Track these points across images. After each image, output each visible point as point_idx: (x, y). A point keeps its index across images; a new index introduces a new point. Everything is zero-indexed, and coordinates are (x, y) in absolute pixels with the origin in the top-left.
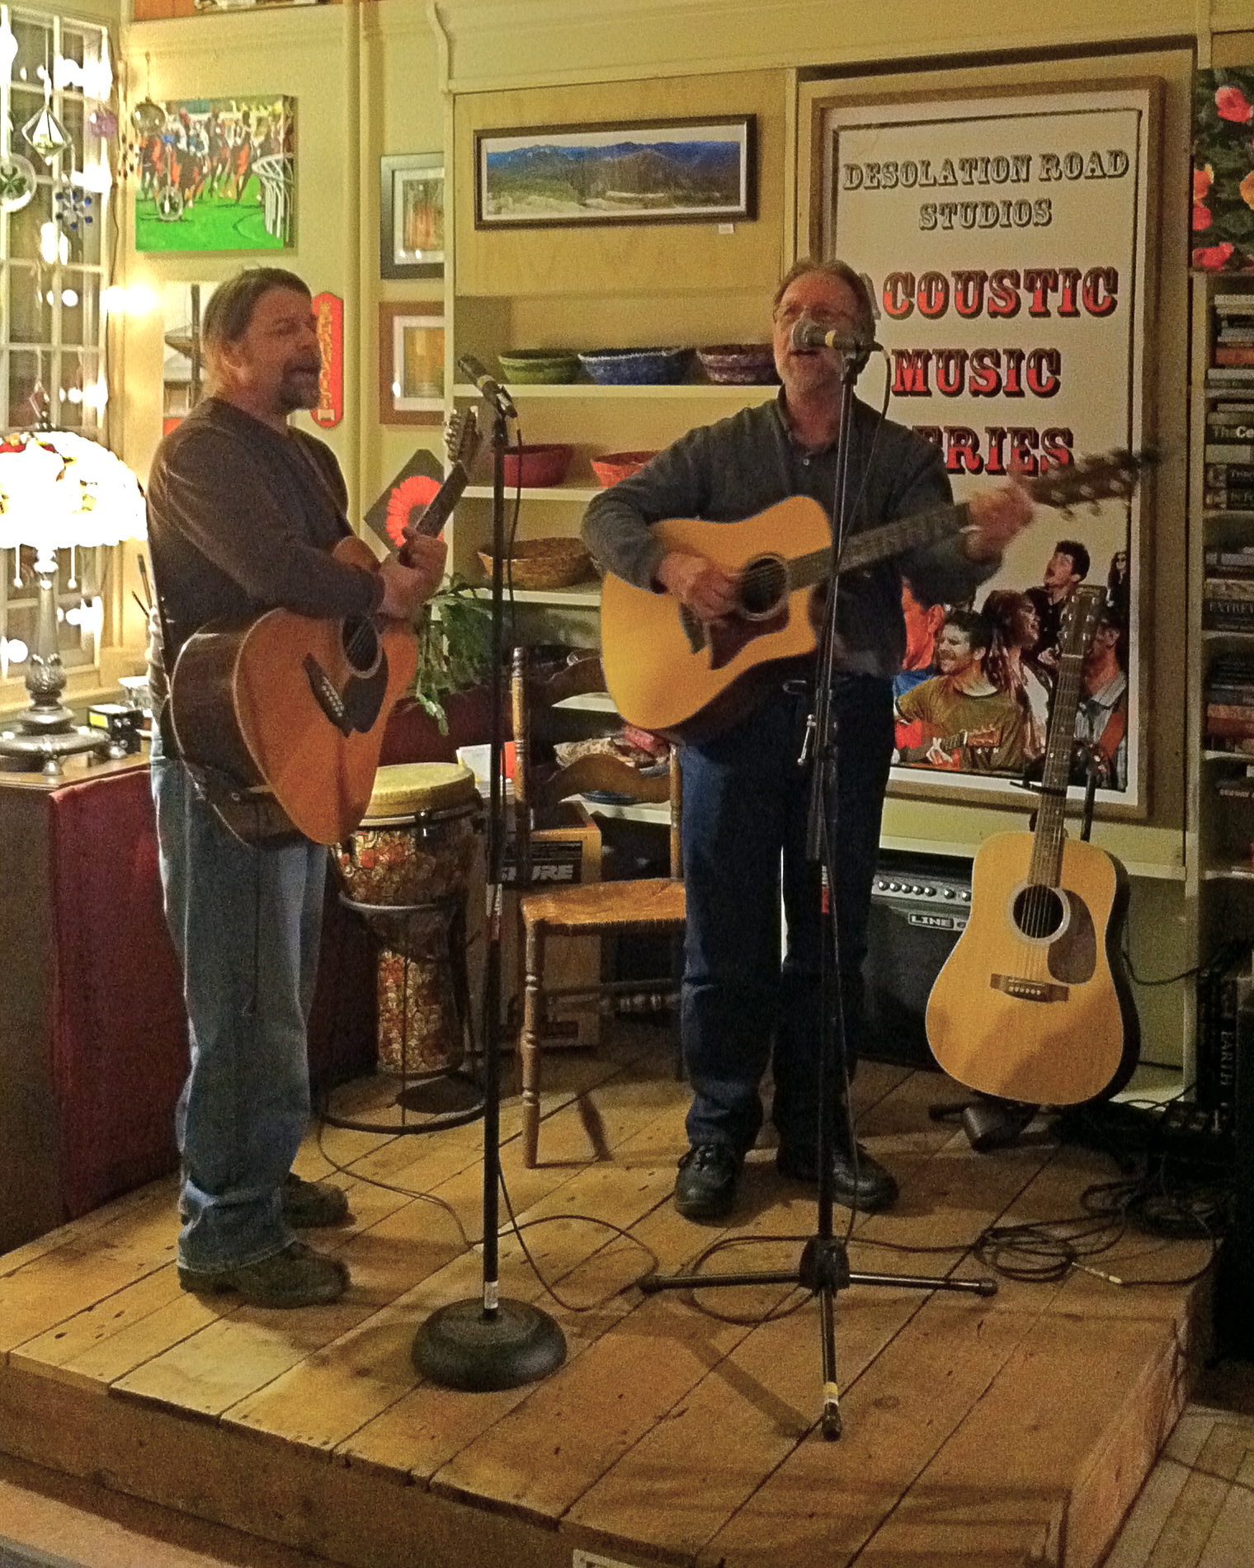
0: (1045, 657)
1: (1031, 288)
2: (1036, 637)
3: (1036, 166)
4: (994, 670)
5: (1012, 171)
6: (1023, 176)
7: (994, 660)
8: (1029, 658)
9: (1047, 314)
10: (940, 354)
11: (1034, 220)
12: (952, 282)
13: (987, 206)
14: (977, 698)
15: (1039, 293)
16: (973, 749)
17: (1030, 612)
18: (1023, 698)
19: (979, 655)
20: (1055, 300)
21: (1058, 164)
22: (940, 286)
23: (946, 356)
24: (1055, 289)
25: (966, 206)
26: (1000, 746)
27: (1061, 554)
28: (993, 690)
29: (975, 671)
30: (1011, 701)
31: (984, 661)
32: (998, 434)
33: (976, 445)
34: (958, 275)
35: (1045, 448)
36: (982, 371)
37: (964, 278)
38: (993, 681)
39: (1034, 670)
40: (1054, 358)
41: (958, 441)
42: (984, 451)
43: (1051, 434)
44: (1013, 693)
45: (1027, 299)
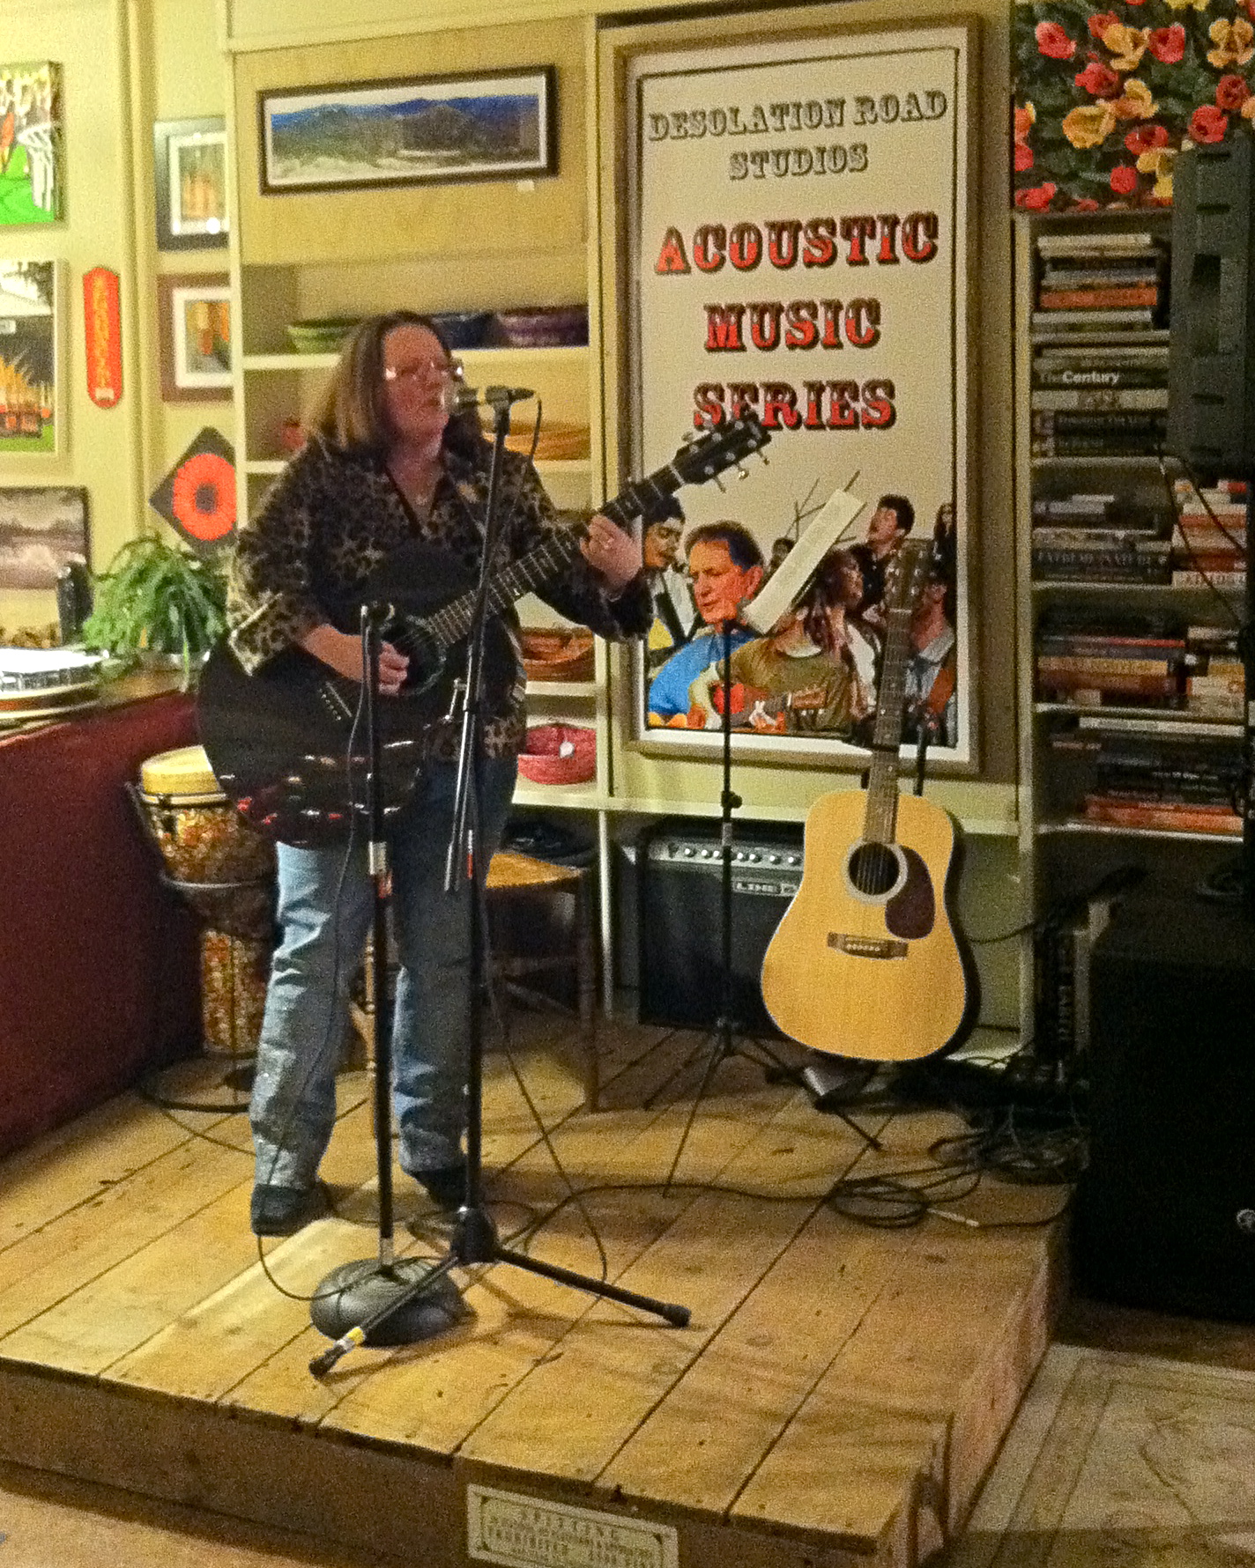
0: (870, 614)
1: (847, 235)
2: (860, 594)
3: (851, 109)
4: (818, 630)
5: (826, 115)
6: (837, 120)
7: (817, 621)
8: (854, 616)
9: (865, 262)
10: (754, 307)
11: (850, 164)
12: (765, 232)
13: (800, 152)
14: (800, 659)
15: (857, 242)
16: (797, 711)
17: (854, 568)
18: (848, 658)
19: (801, 616)
20: (873, 248)
21: (873, 107)
22: (753, 237)
23: (760, 310)
24: (873, 236)
25: (778, 154)
26: (826, 705)
27: (884, 509)
28: (816, 650)
29: (798, 631)
30: (835, 659)
31: (806, 622)
32: (816, 389)
33: (793, 401)
34: (772, 226)
35: (866, 400)
36: (798, 324)
37: (778, 228)
38: (817, 642)
39: (859, 628)
40: (873, 309)
41: (775, 397)
42: (802, 407)
43: (872, 386)
44: (838, 651)
45: (844, 247)
